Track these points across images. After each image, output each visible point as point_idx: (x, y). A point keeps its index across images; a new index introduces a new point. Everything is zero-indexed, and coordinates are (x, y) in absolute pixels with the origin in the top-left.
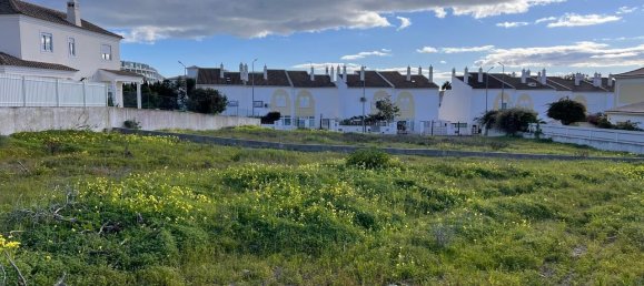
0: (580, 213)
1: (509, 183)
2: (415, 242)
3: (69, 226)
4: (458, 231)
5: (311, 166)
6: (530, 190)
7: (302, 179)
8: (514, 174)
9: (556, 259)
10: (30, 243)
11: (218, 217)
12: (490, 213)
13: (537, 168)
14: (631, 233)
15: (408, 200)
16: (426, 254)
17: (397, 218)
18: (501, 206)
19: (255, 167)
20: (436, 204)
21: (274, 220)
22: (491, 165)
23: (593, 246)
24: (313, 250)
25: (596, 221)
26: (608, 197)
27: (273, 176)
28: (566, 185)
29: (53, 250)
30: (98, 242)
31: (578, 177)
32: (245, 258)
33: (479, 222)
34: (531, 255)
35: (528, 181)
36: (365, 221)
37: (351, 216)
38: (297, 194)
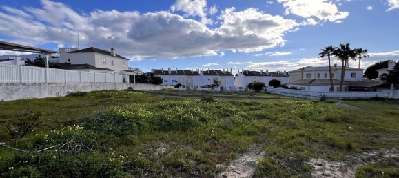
0: (275, 117)
1: (253, 107)
2: (219, 127)
3: (102, 122)
4: (233, 123)
5: (188, 102)
6: (260, 109)
7: (184, 106)
8: (256, 104)
9: (265, 132)
10: (88, 127)
11: (153, 119)
12: (245, 117)
13: (263, 102)
14: (290, 123)
15: (219, 112)
16: (222, 131)
17: (214, 119)
18: (249, 114)
19: (167, 102)
20: (228, 114)
21: (171, 120)
22: (248, 101)
23: (277, 127)
24: (184, 130)
25: (281, 119)
26: (284, 111)
27: (174, 105)
28: (272, 107)
29: (95, 130)
30: (111, 127)
31: (276, 105)
32: (161, 133)
33: (241, 120)
34: (256, 130)
35: (259, 106)
36: (203, 120)
37: (198, 118)
38: (181, 111)
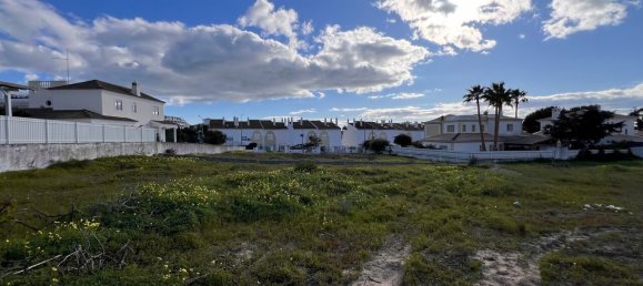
0: (412, 191)
1: (378, 177)
2: (333, 210)
3: (131, 211)
4: (354, 203)
5: (275, 172)
6: (388, 180)
7: (271, 179)
8: (380, 172)
9: (402, 215)
10: (106, 223)
11: (222, 202)
12: (369, 193)
13: (391, 169)
14: (436, 199)
15: (328, 188)
16: (338, 216)
17: (322, 198)
18: (375, 189)
19: (242, 173)
20: (342, 189)
21: (255, 203)
22: (368, 168)
23: (419, 207)
24: (277, 218)
25: (421, 194)
26: (424, 182)
27: (253, 178)
28: (405, 177)
29: (121, 226)
30: (150, 220)
31: (410, 173)
32: (239, 225)
33: (364, 198)
34: (390, 214)
35: (387, 176)
36: (305, 201)
37: (297, 198)
38: (267, 187)
